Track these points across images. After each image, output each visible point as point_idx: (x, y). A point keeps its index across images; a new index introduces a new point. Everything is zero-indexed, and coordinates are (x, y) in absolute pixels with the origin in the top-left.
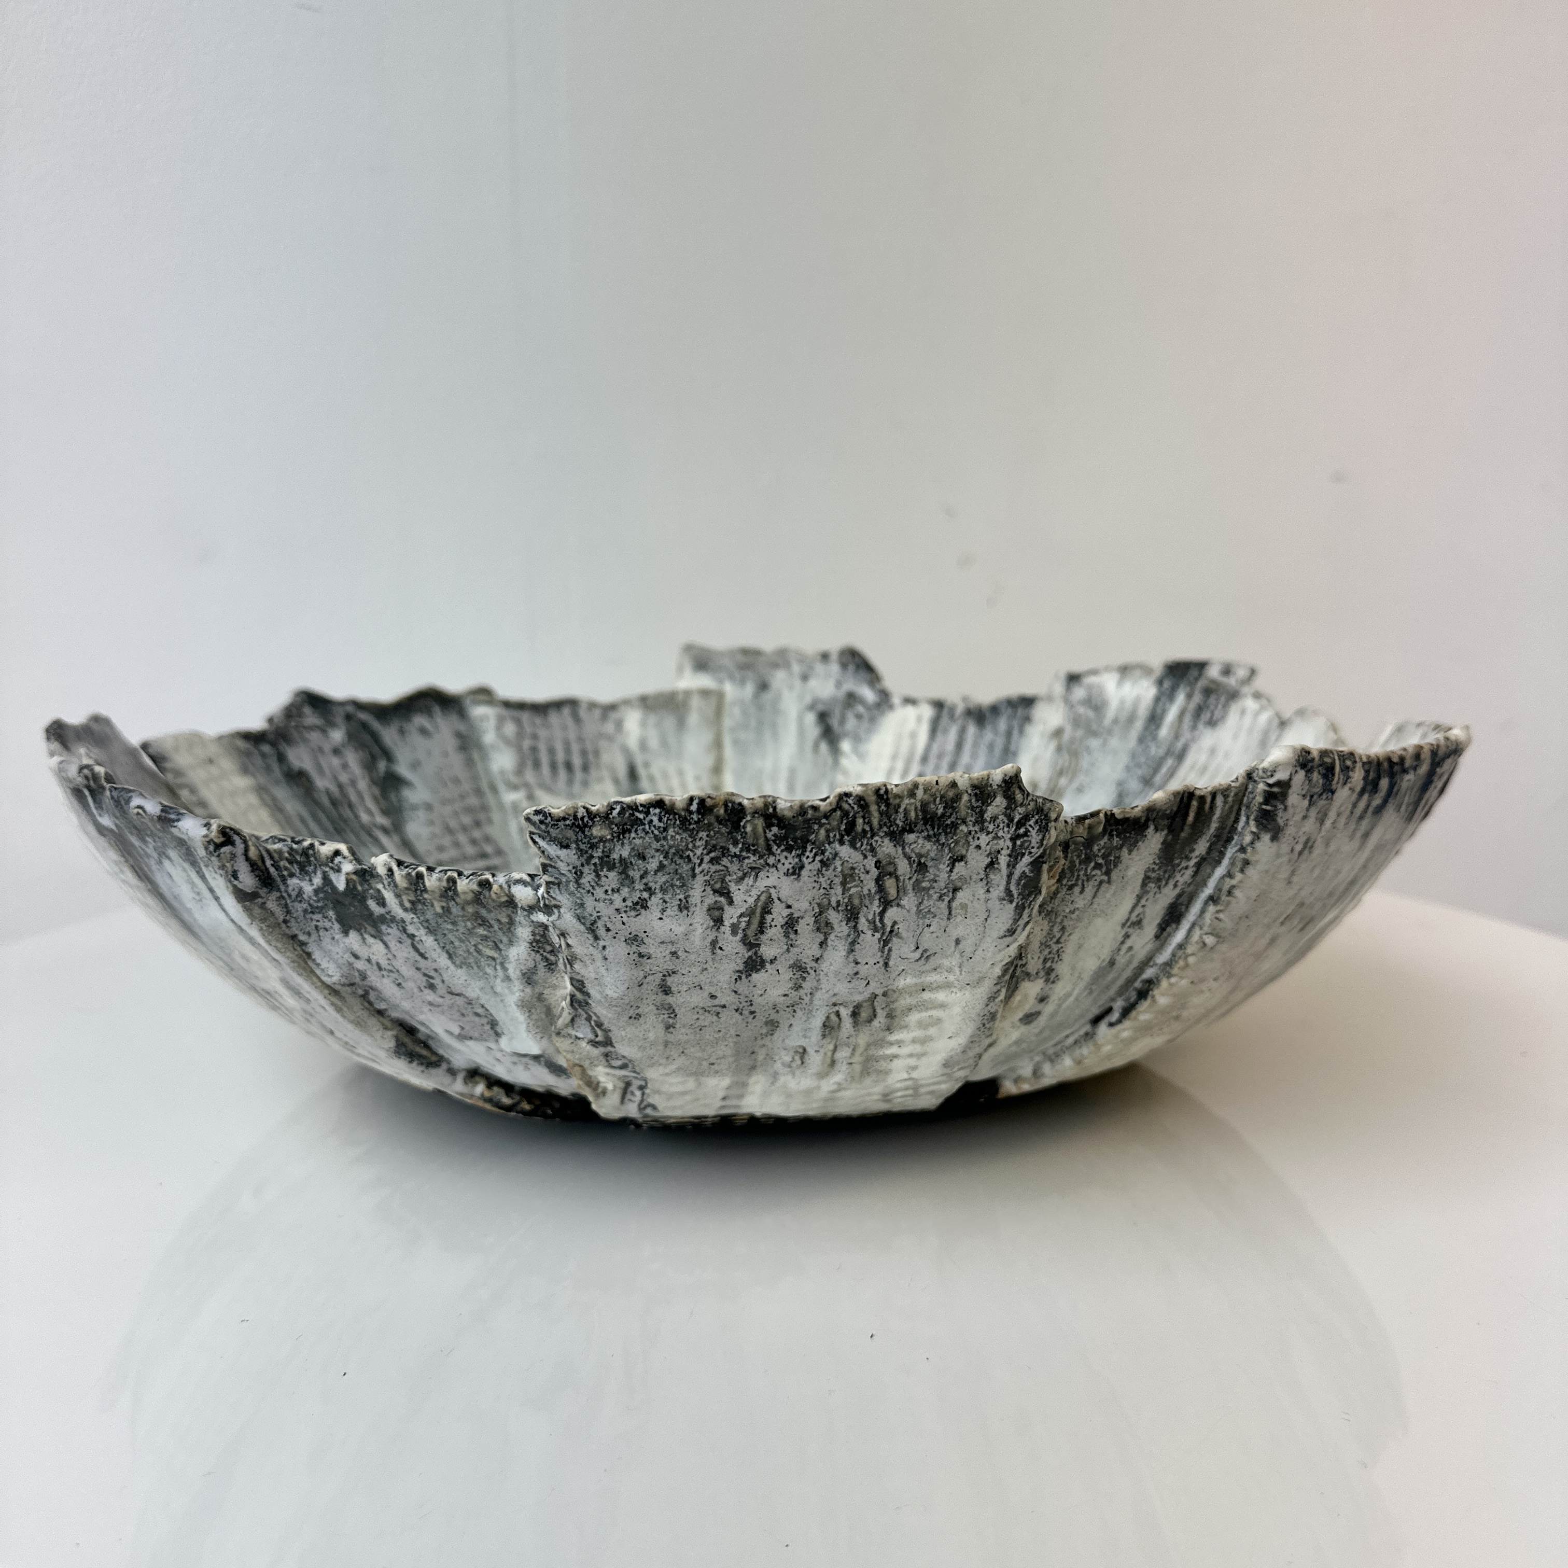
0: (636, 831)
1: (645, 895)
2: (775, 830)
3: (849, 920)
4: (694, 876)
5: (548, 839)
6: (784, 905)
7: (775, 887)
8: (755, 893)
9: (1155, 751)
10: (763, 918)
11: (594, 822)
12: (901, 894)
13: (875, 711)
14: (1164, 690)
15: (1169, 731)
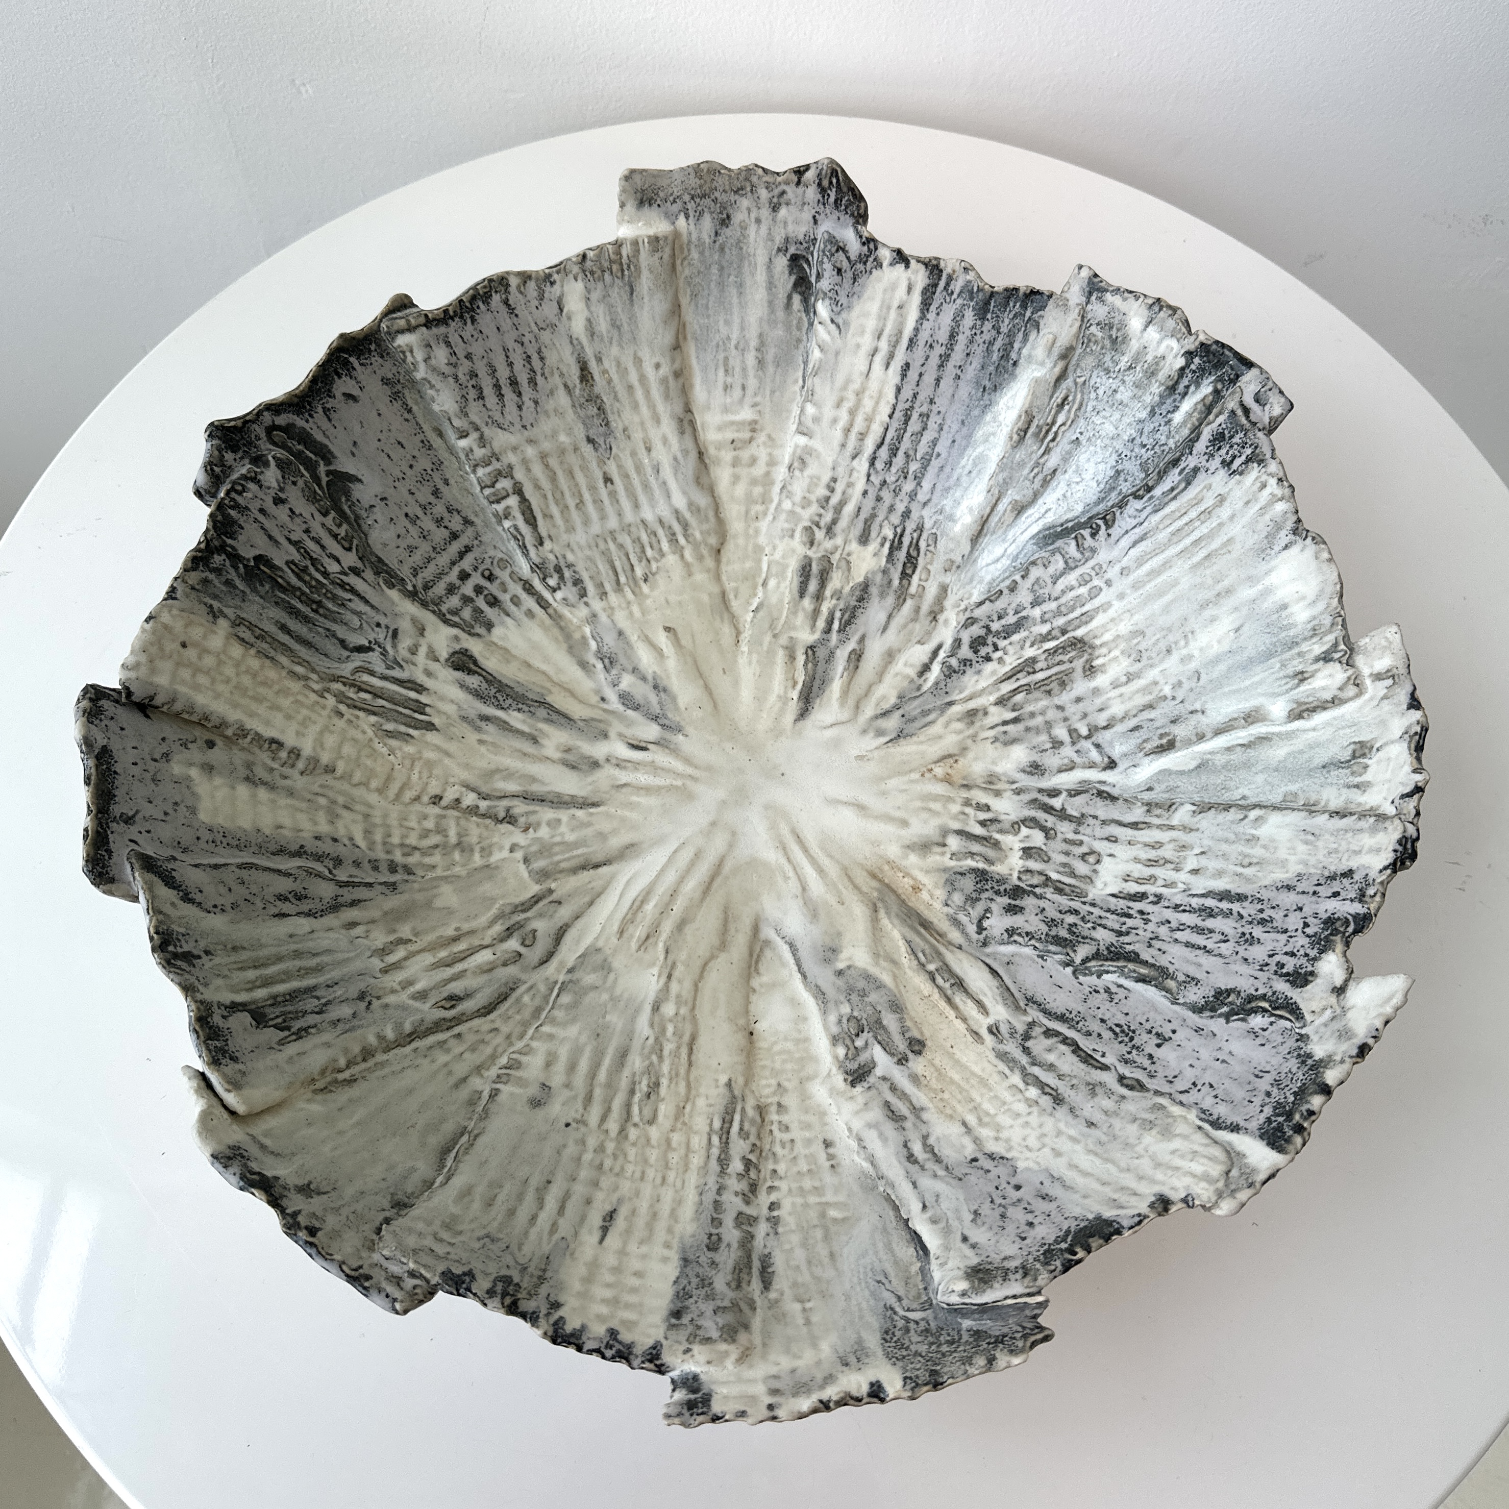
9: (1166, 440)
13: (860, 267)
14: (1193, 367)
15: (1184, 423)
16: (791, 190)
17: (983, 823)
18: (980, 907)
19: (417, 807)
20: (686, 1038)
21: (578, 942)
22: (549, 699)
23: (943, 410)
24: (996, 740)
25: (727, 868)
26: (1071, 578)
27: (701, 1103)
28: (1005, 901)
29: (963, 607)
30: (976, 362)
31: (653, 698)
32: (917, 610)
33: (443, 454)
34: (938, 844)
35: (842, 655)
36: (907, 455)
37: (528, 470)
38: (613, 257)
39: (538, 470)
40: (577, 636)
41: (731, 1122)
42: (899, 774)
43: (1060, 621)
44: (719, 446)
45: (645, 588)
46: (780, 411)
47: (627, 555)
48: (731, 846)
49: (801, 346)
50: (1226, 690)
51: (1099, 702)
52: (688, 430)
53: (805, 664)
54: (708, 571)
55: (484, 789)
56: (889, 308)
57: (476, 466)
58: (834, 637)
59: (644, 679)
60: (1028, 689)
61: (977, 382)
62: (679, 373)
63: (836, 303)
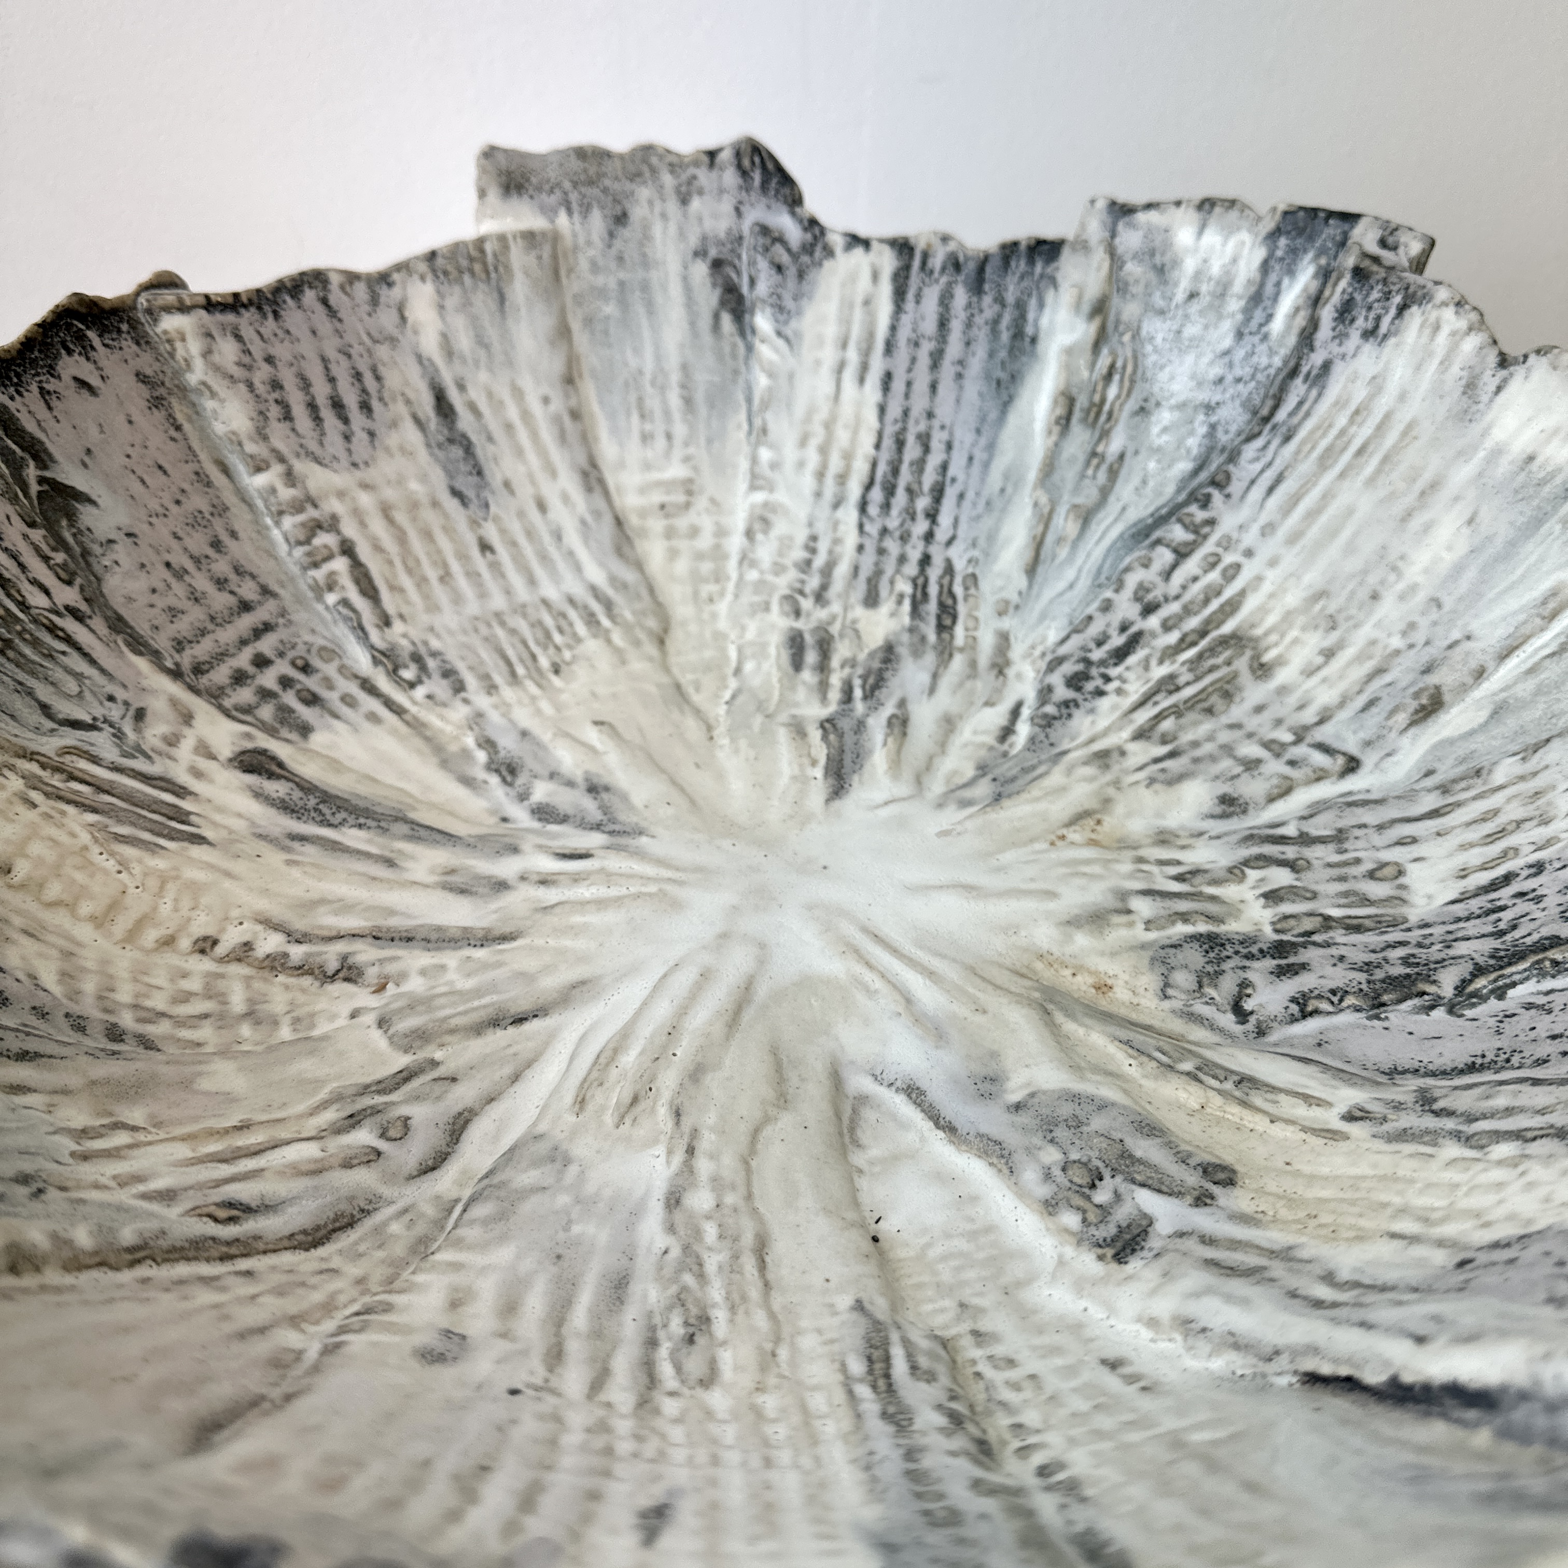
9: (1269, 362)
13: (805, 259)
14: (1279, 253)
15: (1288, 327)
16: (704, 177)
17: (1180, 878)
18: (1228, 984)
19: (171, 959)
20: (748, 1239)
21: (496, 1138)
22: (412, 815)
23: (947, 422)
24: (1152, 781)
25: (762, 991)
26: (1191, 566)
27: (808, 1342)
28: (1270, 963)
29: (1037, 652)
30: (980, 351)
31: (589, 805)
32: (973, 664)
33: (229, 497)
34: (1119, 912)
35: (877, 725)
36: (909, 490)
37: (363, 524)
38: (474, 253)
39: (378, 526)
40: (453, 748)
41: (887, 1359)
42: (1015, 845)
43: (1193, 623)
44: (643, 513)
45: (556, 681)
46: (722, 467)
47: (525, 643)
48: (762, 962)
49: (741, 381)
50: (1491, 595)
51: (1292, 700)
52: (598, 489)
53: (825, 738)
54: (651, 659)
55: (299, 924)
56: (851, 306)
57: (281, 513)
58: (859, 707)
59: (570, 784)
60: (1177, 711)
61: (987, 376)
62: (575, 415)
63: (780, 310)
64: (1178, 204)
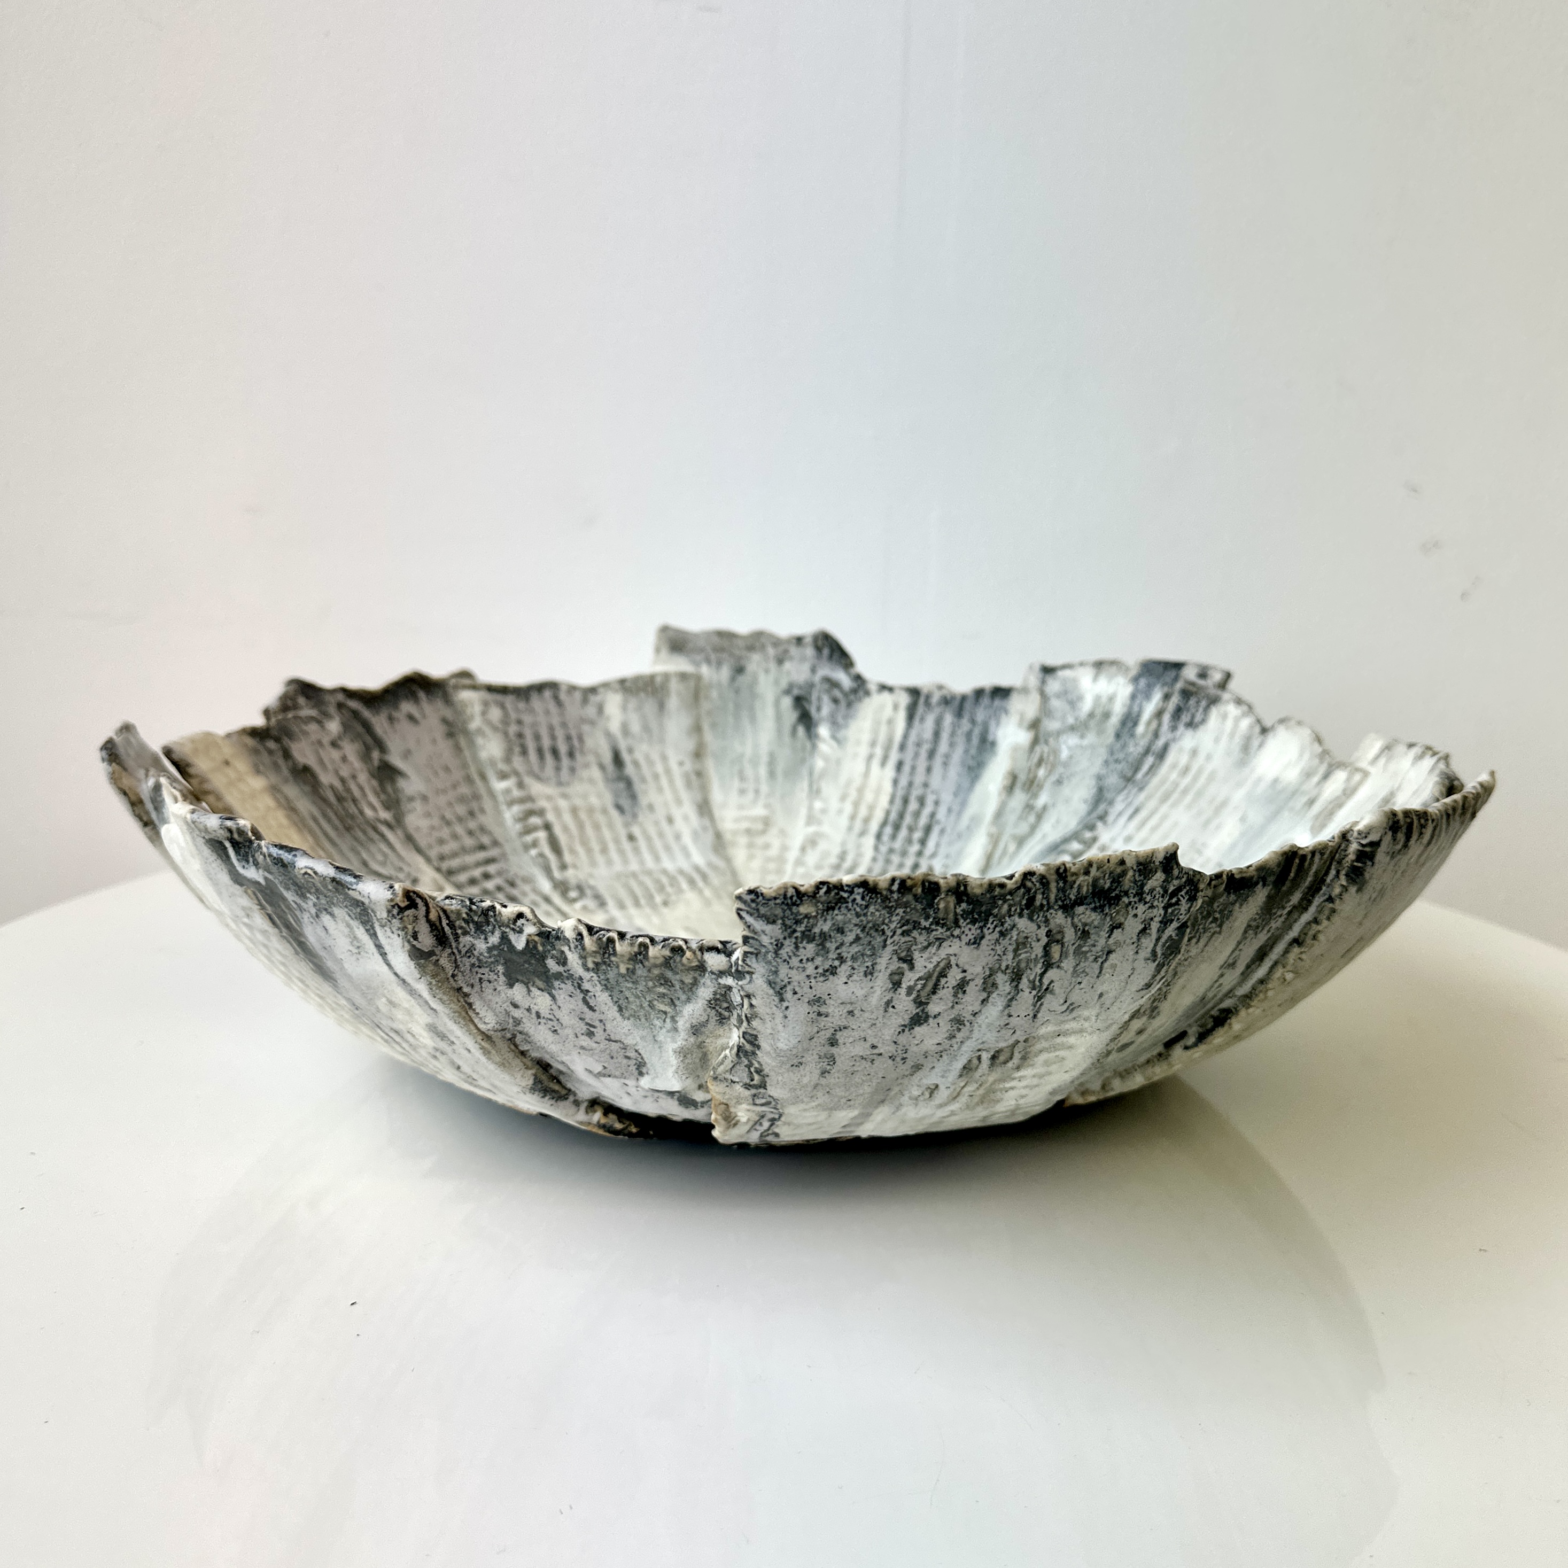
0: (839, 908)
1: (837, 963)
2: (964, 905)
3: (1013, 980)
4: (885, 946)
5: (756, 915)
6: (960, 970)
7: (955, 955)
8: (935, 959)
9: (1134, 749)
10: (938, 980)
11: (802, 901)
12: (1064, 955)
13: (852, 697)
14: (1141, 688)
16: (794, 650)
23: (937, 789)
30: (960, 750)
33: (482, 791)
36: (909, 828)
37: (559, 816)
38: (648, 681)
39: (567, 818)
44: (735, 833)
45: (665, 910)
46: (790, 812)
47: (648, 889)
49: (807, 764)
52: (707, 816)
56: (880, 723)
57: (512, 803)
61: (963, 763)
62: (699, 774)
63: (835, 724)
64: (1082, 664)
